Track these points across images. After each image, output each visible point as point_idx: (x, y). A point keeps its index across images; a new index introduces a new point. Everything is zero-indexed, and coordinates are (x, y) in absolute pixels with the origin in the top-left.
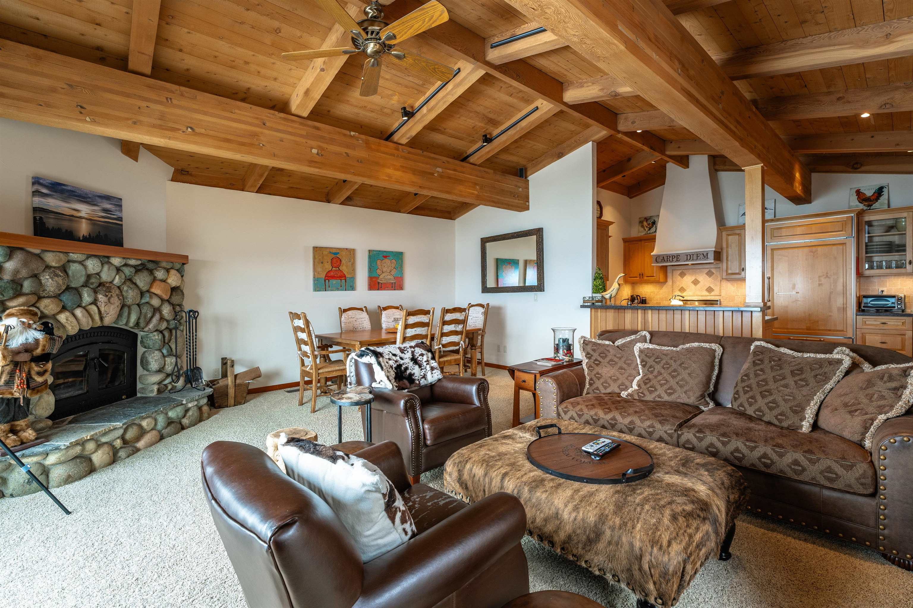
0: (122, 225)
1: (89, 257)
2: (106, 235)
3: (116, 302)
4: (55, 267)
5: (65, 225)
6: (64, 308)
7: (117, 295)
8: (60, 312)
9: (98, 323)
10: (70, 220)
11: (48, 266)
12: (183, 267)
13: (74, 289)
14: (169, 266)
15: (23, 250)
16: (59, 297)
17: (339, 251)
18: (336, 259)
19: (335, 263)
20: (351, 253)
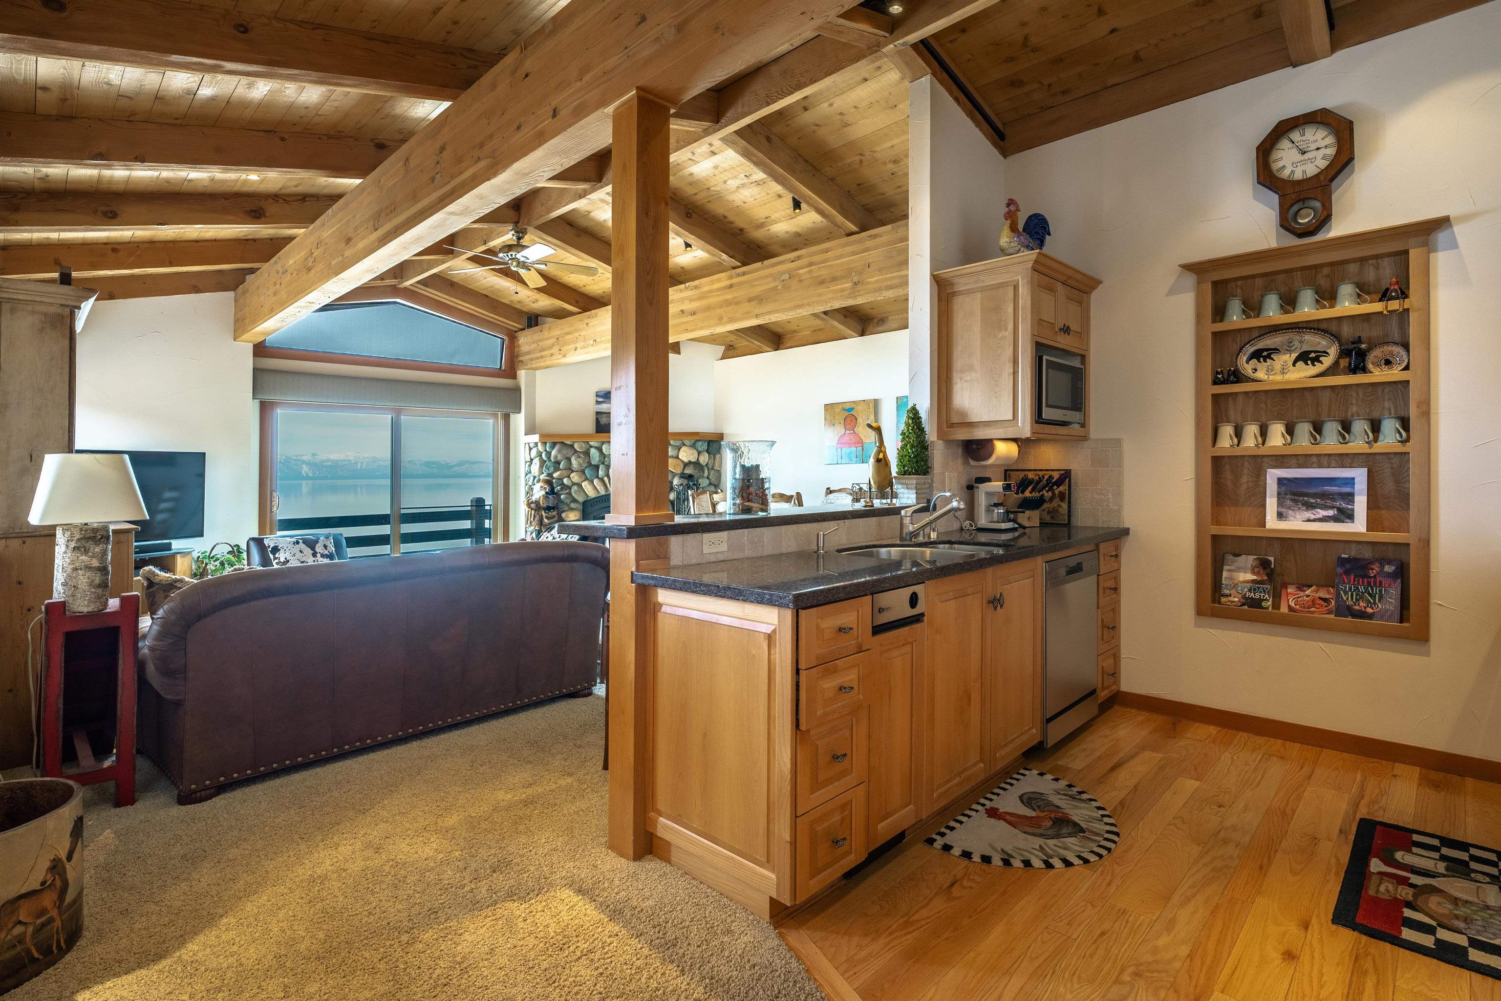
4: (581, 452)
6: (586, 479)
8: (584, 481)
11: (576, 451)
12: (700, 443)
13: (594, 465)
14: (678, 443)
15: (563, 443)
16: (583, 472)
20: (869, 406)
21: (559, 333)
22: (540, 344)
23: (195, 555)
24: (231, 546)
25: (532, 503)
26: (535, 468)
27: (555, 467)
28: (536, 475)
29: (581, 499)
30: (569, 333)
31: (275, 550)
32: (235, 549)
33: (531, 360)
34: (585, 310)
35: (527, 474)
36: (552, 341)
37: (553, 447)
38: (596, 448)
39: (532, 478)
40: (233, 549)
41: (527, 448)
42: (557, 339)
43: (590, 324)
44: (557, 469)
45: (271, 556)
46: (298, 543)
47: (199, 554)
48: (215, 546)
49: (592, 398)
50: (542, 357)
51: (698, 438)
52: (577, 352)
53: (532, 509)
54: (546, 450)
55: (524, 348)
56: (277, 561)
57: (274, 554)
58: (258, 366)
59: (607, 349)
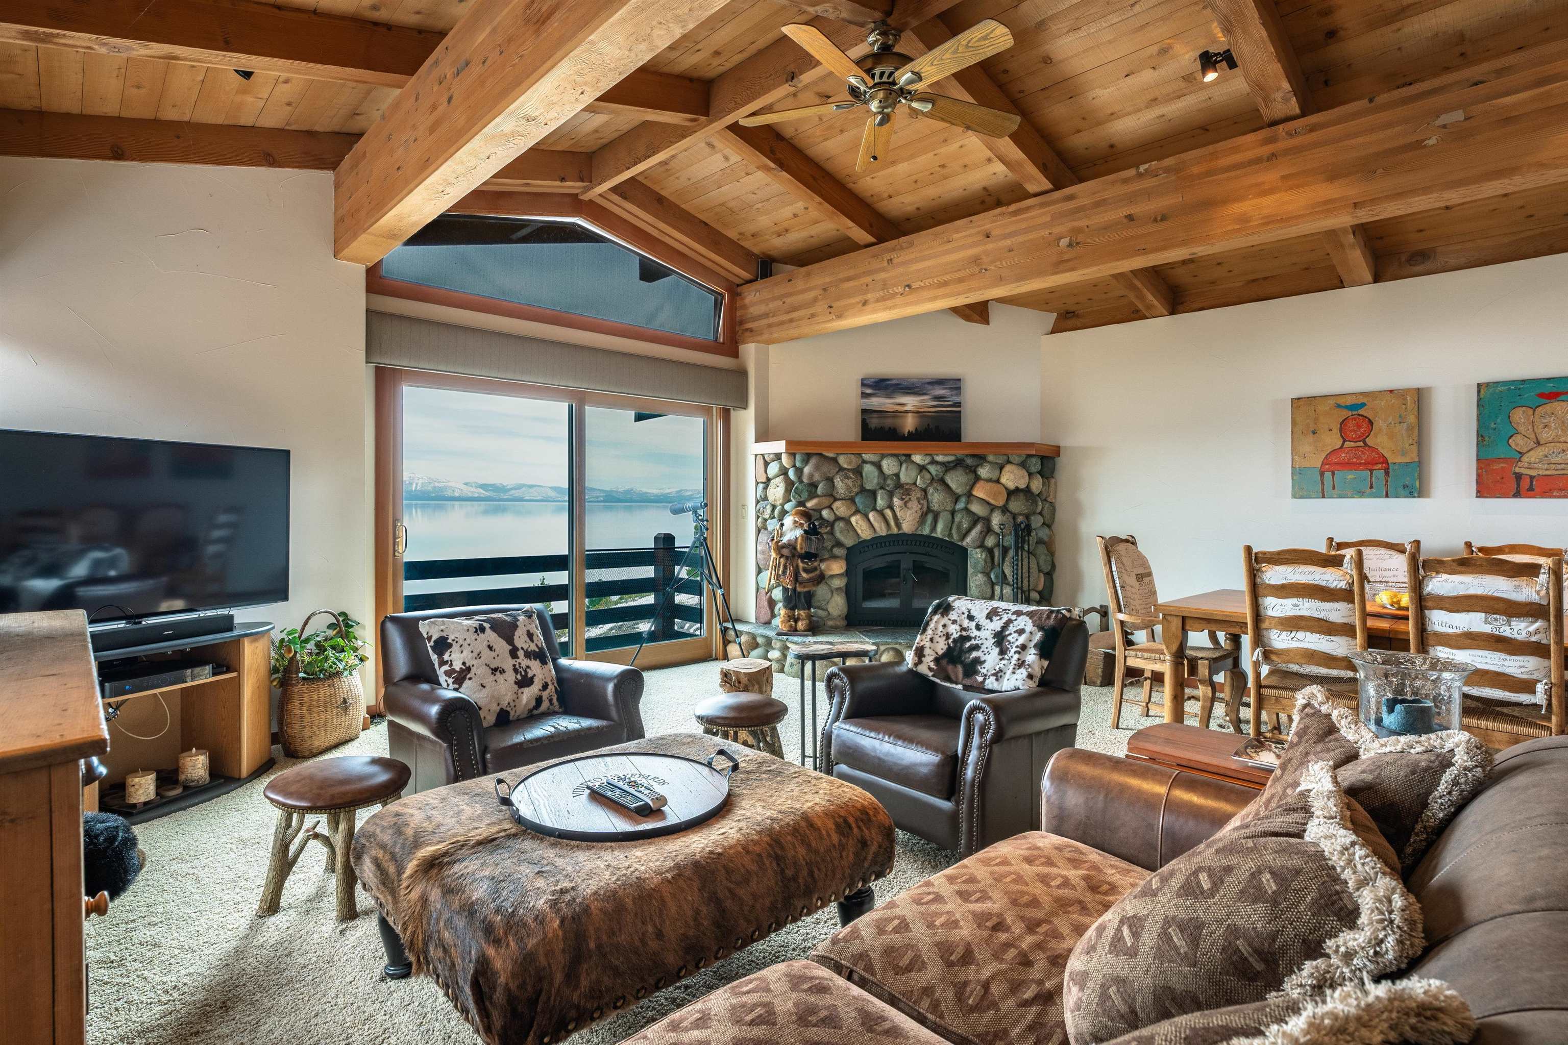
0: (960, 412)
1: (883, 456)
2: (937, 427)
3: (914, 506)
4: (848, 470)
5: (888, 422)
6: (857, 511)
7: (918, 499)
8: (854, 514)
9: (895, 530)
10: (894, 417)
11: (841, 469)
12: (1034, 460)
13: (869, 491)
14: (1001, 460)
15: (820, 455)
16: (852, 500)
17: (1365, 400)
18: (1355, 419)
19: (1354, 431)
20: (1405, 399)
21: (828, 280)
22: (789, 300)
23: (276, 635)
24: (334, 616)
25: (783, 547)
26: (777, 491)
27: (810, 492)
28: (778, 503)
29: (849, 542)
30: (849, 279)
31: (442, 645)
32: (341, 619)
33: (770, 326)
34: (881, 239)
35: (758, 502)
36: (811, 295)
37: (806, 461)
38: (873, 463)
39: (769, 510)
40: (338, 620)
41: (761, 462)
42: (824, 290)
43: (895, 261)
44: (812, 496)
45: (434, 657)
46: (482, 629)
47: (283, 635)
48: (309, 618)
49: (856, 389)
50: (791, 321)
51: (1033, 452)
52: (868, 307)
53: (782, 556)
54: (794, 466)
55: (755, 310)
56: (446, 668)
57: (440, 654)
58: (373, 307)
59: (935, 298)
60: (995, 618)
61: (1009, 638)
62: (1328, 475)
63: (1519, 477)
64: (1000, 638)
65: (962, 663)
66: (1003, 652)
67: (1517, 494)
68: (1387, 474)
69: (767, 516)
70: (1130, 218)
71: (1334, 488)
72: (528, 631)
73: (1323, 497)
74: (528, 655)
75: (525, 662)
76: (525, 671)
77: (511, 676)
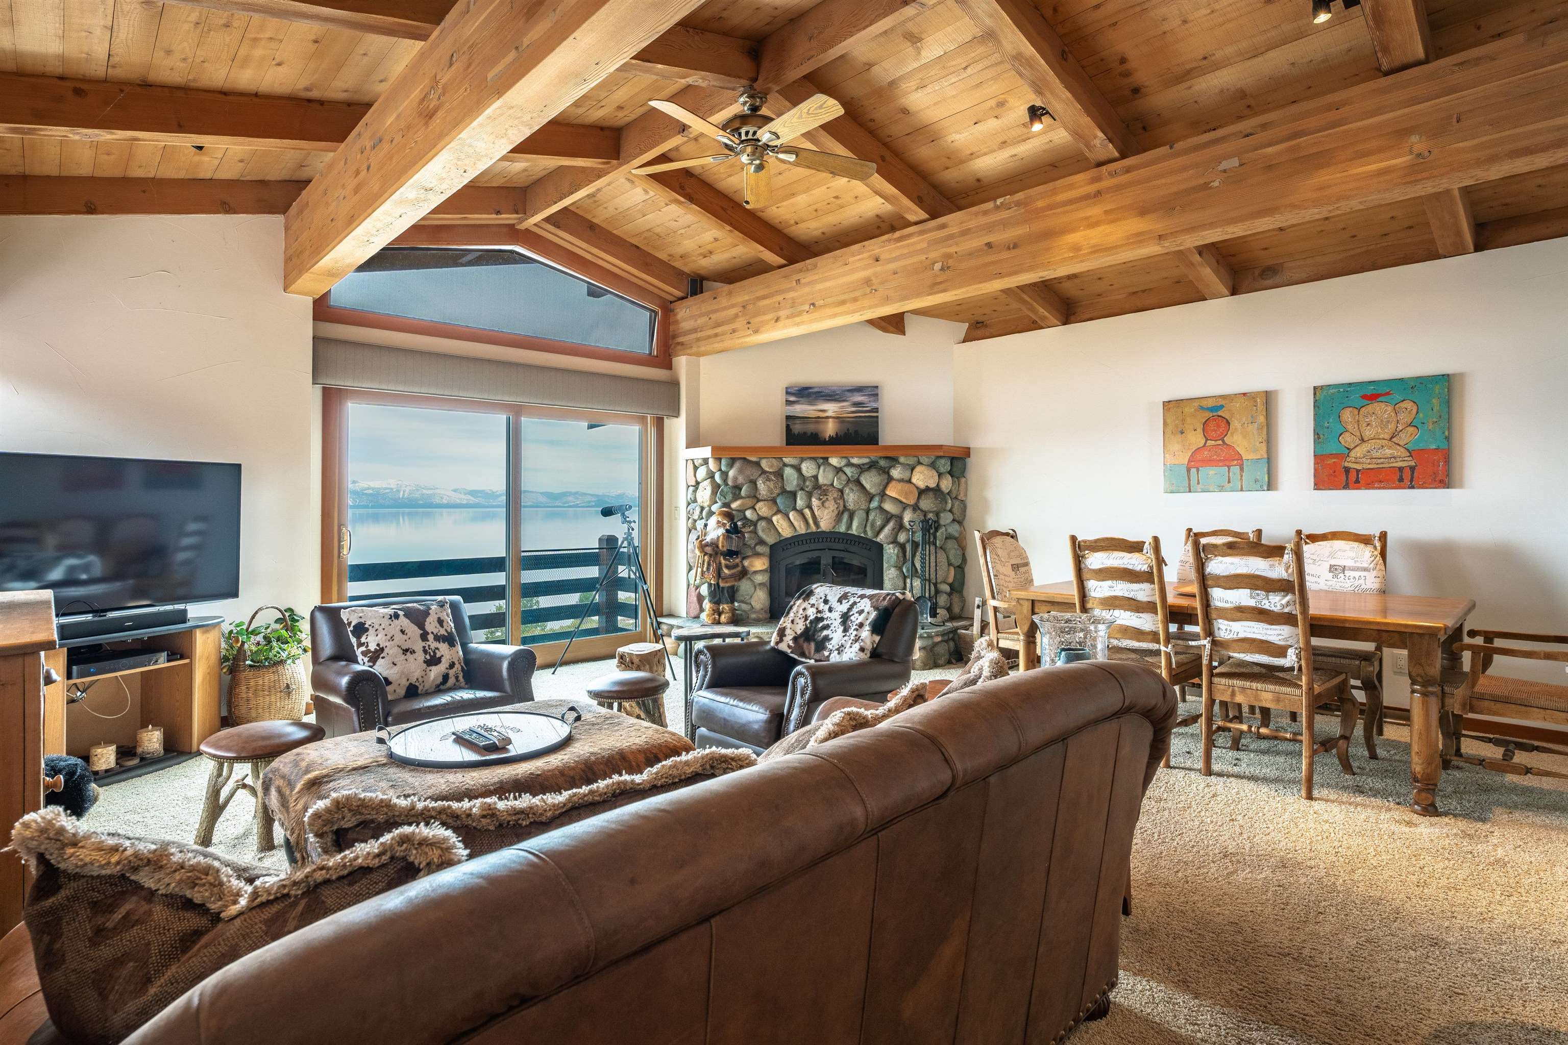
0: (877, 417)
1: (802, 460)
2: (856, 432)
3: (831, 506)
4: (770, 473)
5: (811, 428)
6: (779, 511)
7: (834, 498)
8: (775, 514)
9: (813, 528)
10: (817, 422)
11: (764, 472)
12: (943, 461)
13: (790, 492)
14: (911, 461)
15: (744, 459)
16: (774, 501)
17: (1223, 403)
18: (1215, 420)
19: (1215, 431)
20: (1256, 401)
21: (746, 298)
22: (714, 316)
23: (226, 628)
24: (280, 611)
25: (707, 545)
26: (704, 494)
27: (734, 494)
28: (706, 505)
29: (771, 540)
30: (764, 297)
31: (360, 629)
32: (287, 614)
33: (698, 340)
34: (791, 261)
35: (689, 504)
36: (732, 312)
37: (731, 465)
38: (792, 466)
39: (698, 510)
40: (284, 616)
41: (691, 466)
42: (744, 307)
43: (803, 281)
44: (737, 497)
45: (354, 640)
46: (396, 616)
47: (232, 627)
48: (256, 613)
49: (781, 397)
50: (716, 335)
51: (941, 454)
52: (780, 324)
53: (706, 554)
54: (720, 470)
55: (685, 325)
56: (363, 649)
57: (358, 637)
58: (320, 334)
59: (835, 316)
60: (844, 601)
61: (852, 618)
62: (1193, 471)
63: (1347, 470)
64: (845, 617)
65: (814, 640)
66: (845, 630)
67: (1346, 487)
68: (1242, 469)
69: (696, 517)
70: (989, 245)
71: (1198, 483)
72: (439, 618)
73: (1190, 491)
74: (437, 638)
75: (434, 645)
76: (434, 652)
77: (420, 656)
